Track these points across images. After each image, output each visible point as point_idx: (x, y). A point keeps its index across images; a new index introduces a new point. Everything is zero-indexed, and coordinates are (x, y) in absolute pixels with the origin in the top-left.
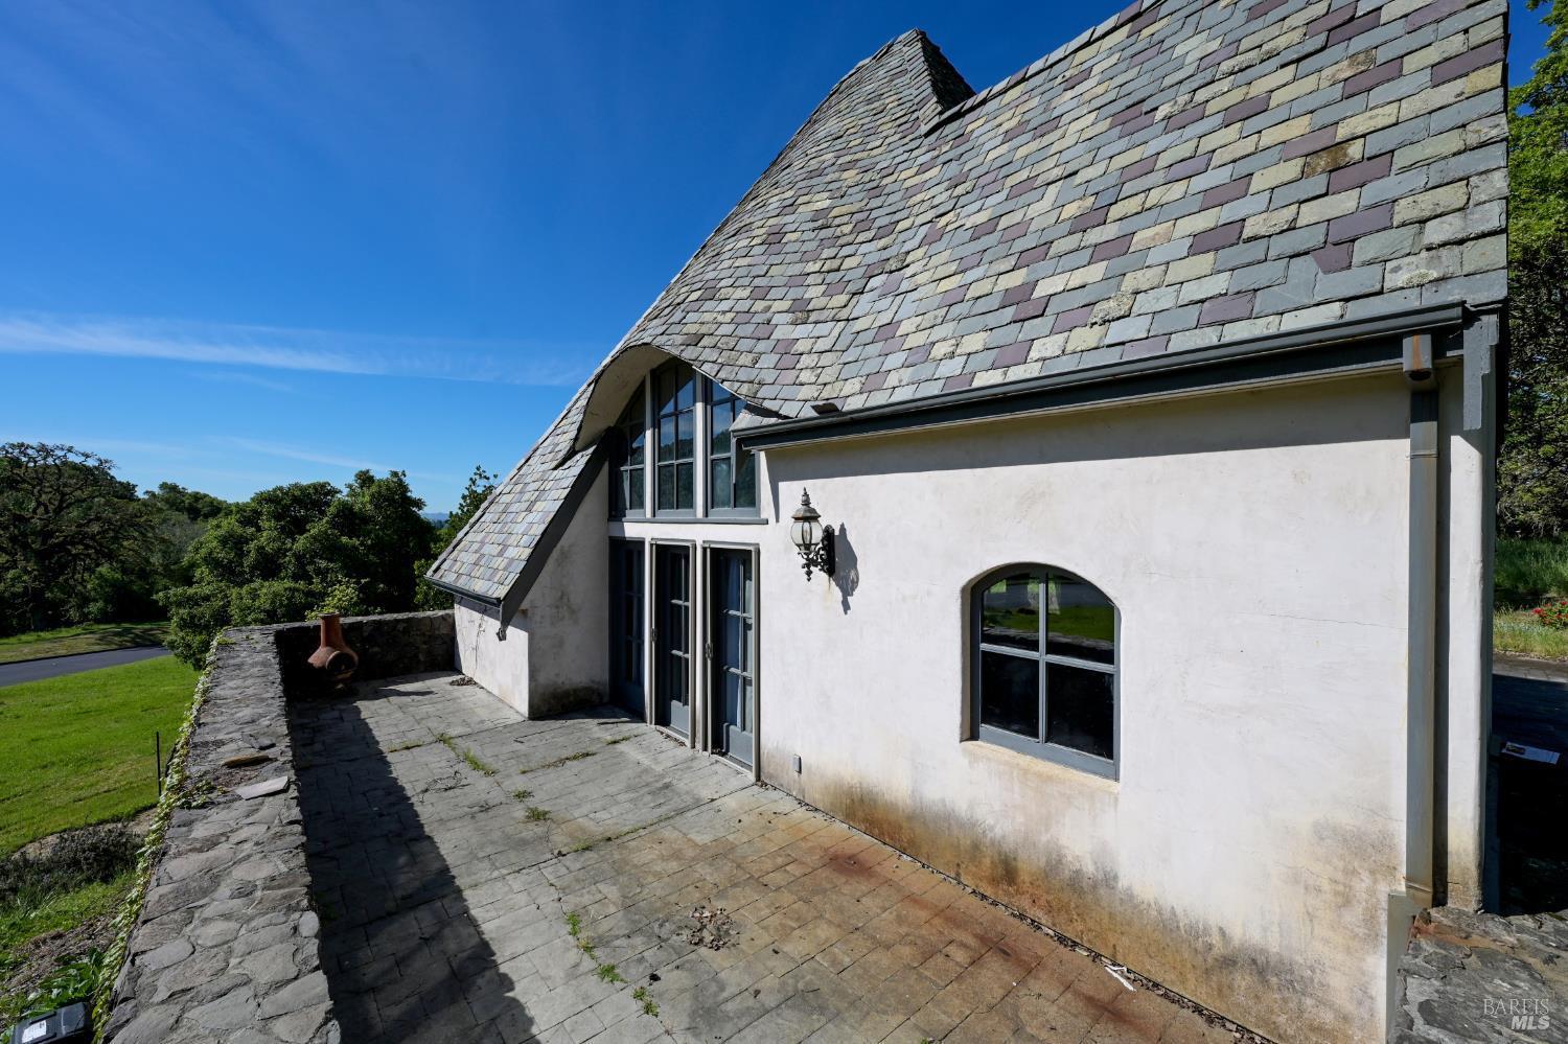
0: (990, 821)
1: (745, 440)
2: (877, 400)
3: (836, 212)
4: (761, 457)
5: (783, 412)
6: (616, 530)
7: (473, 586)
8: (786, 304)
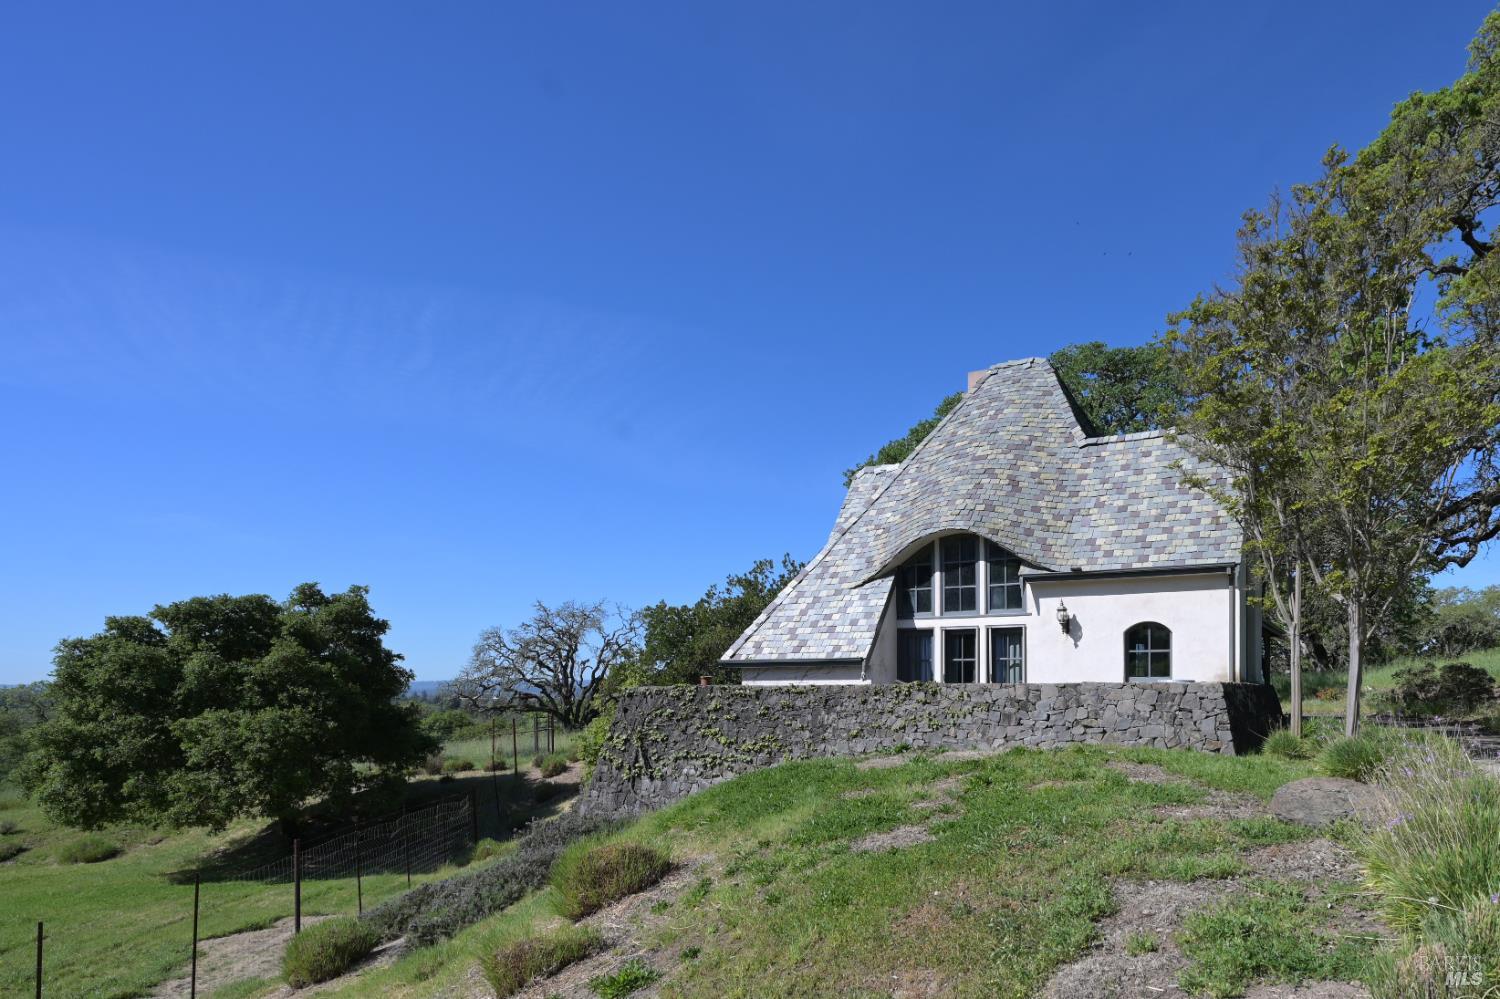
1: (1027, 579)
2: (1096, 568)
3: (1042, 476)
4: (1028, 586)
5: (1052, 568)
6: (905, 624)
7: (813, 656)
8: (1036, 521)
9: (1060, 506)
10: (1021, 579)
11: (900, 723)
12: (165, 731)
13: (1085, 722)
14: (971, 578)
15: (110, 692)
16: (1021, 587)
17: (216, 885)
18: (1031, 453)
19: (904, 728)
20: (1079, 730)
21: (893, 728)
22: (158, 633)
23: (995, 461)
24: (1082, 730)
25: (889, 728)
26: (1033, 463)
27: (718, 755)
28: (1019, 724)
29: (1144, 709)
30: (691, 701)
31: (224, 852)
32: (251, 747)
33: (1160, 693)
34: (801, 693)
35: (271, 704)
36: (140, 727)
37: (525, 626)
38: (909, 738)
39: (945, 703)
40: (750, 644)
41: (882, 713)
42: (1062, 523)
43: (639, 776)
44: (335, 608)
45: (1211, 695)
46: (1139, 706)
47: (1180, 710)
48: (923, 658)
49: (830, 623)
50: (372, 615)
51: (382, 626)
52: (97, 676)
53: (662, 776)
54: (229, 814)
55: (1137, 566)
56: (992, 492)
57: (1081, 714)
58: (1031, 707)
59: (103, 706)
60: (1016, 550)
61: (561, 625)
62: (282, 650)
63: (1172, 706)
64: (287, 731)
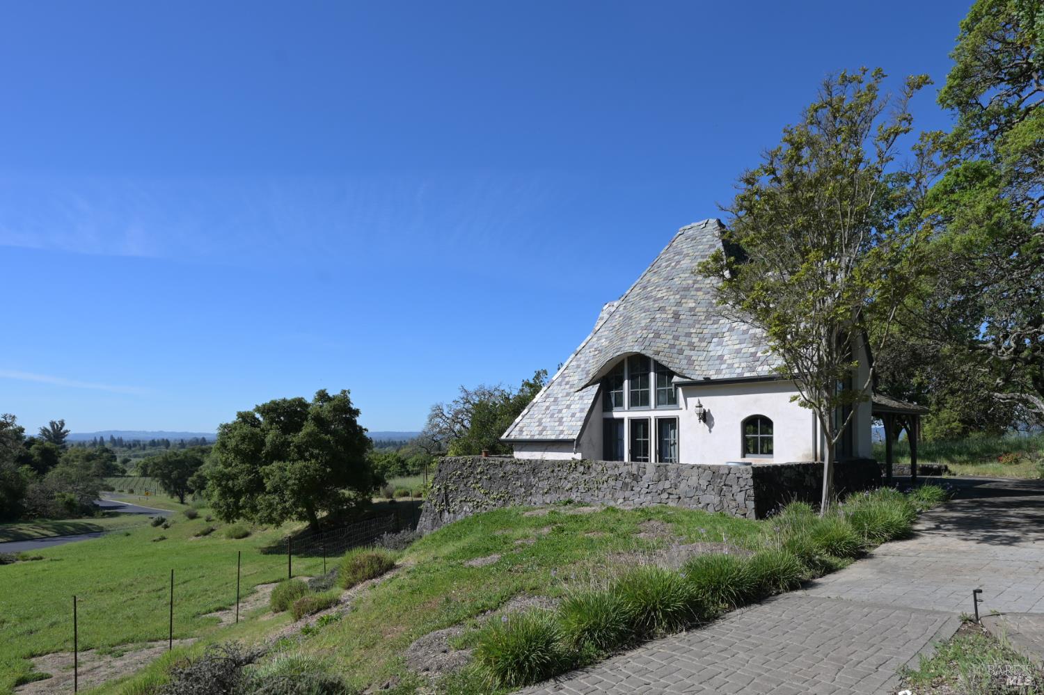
1: (678, 385)
2: (720, 377)
3: (697, 310)
4: (680, 389)
5: (692, 378)
6: (607, 415)
7: (549, 437)
8: (686, 343)
9: (705, 331)
10: (673, 385)
11: (569, 486)
12: (257, 472)
13: (669, 491)
14: (646, 384)
15: (237, 452)
16: (673, 391)
17: (277, 556)
18: (692, 293)
19: (571, 489)
20: (665, 496)
21: (565, 489)
22: (258, 419)
23: (667, 301)
24: (667, 496)
25: (563, 489)
26: (693, 301)
27: (480, 501)
28: (632, 490)
29: (704, 483)
30: (470, 466)
31: (290, 537)
32: (290, 482)
33: (714, 473)
34: (521, 464)
35: (301, 459)
36: (248, 470)
37: (457, 402)
38: (573, 496)
39: (594, 474)
40: (517, 428)
41: (561, 479)
42: (704, 344)
43: (444, 510)
44: (336, 402)
45: (745, 476)
46: (701, 482)
47: (725, 485)
48: (619, 438)
49: (560, 415)
50: (351, 406)
51: (357, 412)
52: (232, 443)
53: (453, 511)
54: (283, 519)
55: (747, 375)
56: (661, 324)
57: (667, 485)
58: (639, 479)
59: (234, 459)
60: (670, 365)
61: (477, 400)
62: (309, 427)
63: (720, 482)
64: (306, 474)
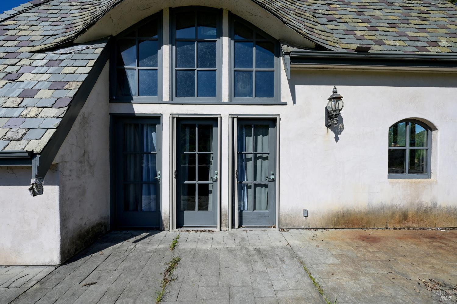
0: (399, 203)
6: (120, 108)
48: (145, 150)
